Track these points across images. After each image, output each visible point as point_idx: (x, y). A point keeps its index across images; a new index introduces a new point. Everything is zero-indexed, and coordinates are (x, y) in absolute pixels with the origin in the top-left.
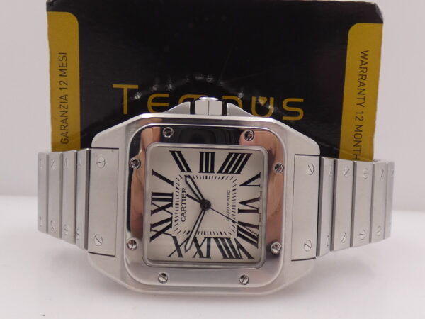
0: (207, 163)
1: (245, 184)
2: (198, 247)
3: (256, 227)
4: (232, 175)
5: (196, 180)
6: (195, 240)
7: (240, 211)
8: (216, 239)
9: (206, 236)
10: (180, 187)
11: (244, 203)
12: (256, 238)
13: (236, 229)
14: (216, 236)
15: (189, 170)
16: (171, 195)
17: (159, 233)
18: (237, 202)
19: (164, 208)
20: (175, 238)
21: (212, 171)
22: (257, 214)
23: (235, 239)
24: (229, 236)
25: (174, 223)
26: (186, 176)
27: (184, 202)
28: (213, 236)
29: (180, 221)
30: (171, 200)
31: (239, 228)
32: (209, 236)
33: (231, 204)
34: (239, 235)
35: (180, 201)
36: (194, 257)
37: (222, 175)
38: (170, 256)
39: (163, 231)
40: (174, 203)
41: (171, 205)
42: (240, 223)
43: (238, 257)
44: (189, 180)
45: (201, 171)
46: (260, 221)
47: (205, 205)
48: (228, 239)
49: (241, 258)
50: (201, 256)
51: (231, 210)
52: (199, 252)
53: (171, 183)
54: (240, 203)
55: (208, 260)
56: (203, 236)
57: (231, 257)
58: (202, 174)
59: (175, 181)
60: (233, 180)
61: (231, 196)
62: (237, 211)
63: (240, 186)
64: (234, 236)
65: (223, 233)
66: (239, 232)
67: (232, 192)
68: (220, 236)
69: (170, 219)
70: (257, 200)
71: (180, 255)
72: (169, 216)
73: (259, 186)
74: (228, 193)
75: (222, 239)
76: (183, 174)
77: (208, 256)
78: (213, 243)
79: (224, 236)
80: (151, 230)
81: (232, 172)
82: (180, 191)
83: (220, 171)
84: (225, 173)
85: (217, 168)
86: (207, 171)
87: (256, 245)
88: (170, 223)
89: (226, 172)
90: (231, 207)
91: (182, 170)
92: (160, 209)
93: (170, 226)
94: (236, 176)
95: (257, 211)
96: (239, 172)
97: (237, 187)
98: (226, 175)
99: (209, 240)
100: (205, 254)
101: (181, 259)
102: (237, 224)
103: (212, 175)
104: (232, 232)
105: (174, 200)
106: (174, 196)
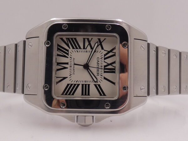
0: (86, 89)
1: (65, 78)
2: (90, 44)
3: (58, 55)
4: (72, 83)
5: (92, 80)
6: (92, 48)
7: (67, 63)
8: (80, 48)
9: (85, 50)
10: (100, 76)
11: (65, 68)
12: (58, 49)
13: (70, 54)
14: (80, 50)
15: (95, 85)
16: (105, 72)
17: (111, 51)
18: (69, 69)
19: (108, 65)
20: (102, 48)
21: (83, 85)
22: (58, 62)
23: (70, 48)
24: (73, 50)
25: (103, 57)
26: (97, 82)
28: (82, 50)
29: (100, 58)
30: (105, 69)
31: (68, 54)
32: (84, 50)
33: (72, 67)
34: (68, 51)
35: (100, 69)
36: (92, 39)
37: (78, 83)
38: (105, 39)
39: (109, 52)
41: (105, 66)
42: (68, 58)
43: (68, 39)
44: (95, 80)
45: (89, 85)
46: (56, 58)
47: (86, 67)
48: (73, 48)
49: (66, 38)
50: (88, 39)
51: (72, 64)
52: (89, 42)
53: (105, 78)
54: (67, 68)
55: (85, 37)
56: (87, 50)
57: (72, 39)
58: (88, 83)
59: (103, 79)
60: (71, 81)
61: (72, 72)
62: (69, 64)
63: (67, 77)
64: (71, 50)
65: (76, 52)
67: (72, 74)
68: (78, 50)
69: (105, 59)
70: (58, 70)
71: (99, 39)
72: (106, 61)
73: (57, 77)
74: (74, 73)
75: (77, 48)
76: (99, 83)
77: (84, 39)
78: (82, 47)
79: (76, 50)
80: (115, 53)
81: (72, 85)
82: (100, 74)
83: (78, 85)
85: (80, 87)
86: (86, 85)
87: (58, 45)
88: (105, 57)
89: (75, 85)
91: (99, 85)
92: (111, 64)
93: (105, 55)
94: (70, 83)
95: (58, 64)
96: (68, 85)
97: (69, 77)
98: (75, 83)
99: (84, 48)
100: (86, 40)
101: (99, 37)
102: (69, 57)
103: (83, 83)
104: (72, 52)
105: (103, 69)
106: (103, 71)
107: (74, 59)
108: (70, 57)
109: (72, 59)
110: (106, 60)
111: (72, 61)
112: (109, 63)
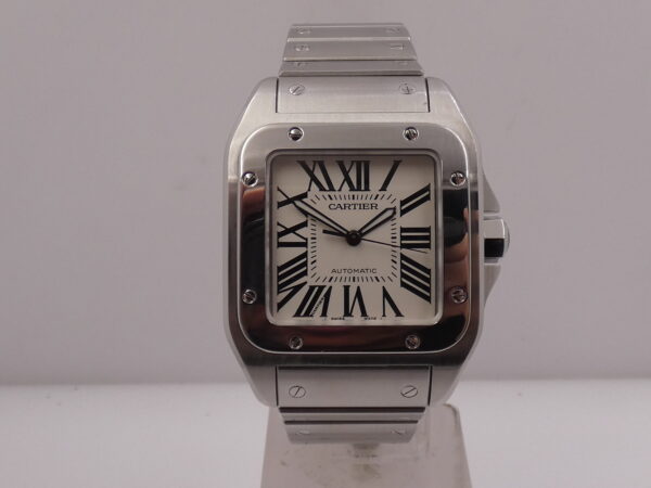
0: (414, 238)
1: (386, 295)
2: (293, 230)
3: (324, 314)
4: (399, 275)
5: (390, 223)
6: (304, 225)
7: (347, 288)
8: (305, 255)
9: (310, 241)
10: (378, 201)
11: (359, 294)
12: (307, 314)
13: (320, 283)
14: (310, 255)
15: (403, 212)
16: (367, 189)
17: (311, 173)
18: (360, 284)
19: (347, 179)
20: (303, 195)
21: (403, 246)
22: (343, 313)
23: (306, 283)
24: (310, 273)
25: (326, 194)
26: (394, 209)
27: (358, 207)
28: (310, 250)
29: (329, 202)
30: (359, 189)
31: (321, 288)
32: (310, 245)
33: (356, 275)
34: (312, 288)
35: (359, 201)
36: (279, 224)
37: (398, 260)
38: (279, 190)
40: (355, 193)
41: (352, 189)
42: (330, 288)
43: (280, 287)
44: (389, 213)
45: (403, 230)
46: (332, 318)
48: (305, 273)
49: (279, 293)
50: (280, 234)
51: (348, 275)
52: (287, 231)
53: (384, 188)
54: (359, 288)
55: (275, 244)
56: (309, 237)
57: (280, 278)
58: (398, 231)
59: (387, 193)
60: (392, 276)
61: (369, 275)
62: (347, 283)
63: (384, 288)
64: (310, 280)
65: (314, 265)
66: (317, 289)
67: (373, 276)
68: (310, 260)
69: (332, 189)
70: (364, 313)
71: (281, 204)
72: (336, 187)
73: (384, 315)
74: (373, 271)
75: (305, 264)
76: (397, 204)
77: (281, 245)
78: (300, 251)
79: (310, 266)
80: (315, 162)
81: (403, 275)
82: (373, 201)
83: (403, 257)
84: (402, 264)
85: (408, 253)
86: (403, 238)
87: (298, 314)
88: (327, 188)
89: (403, 266)
90: (352, 275)
91: (403, 203)
92: (346, 173)
93: (322, 189)
94: (397, 281)
95: (348, 313)
96: (403, 285)
97: (382, 283)
98: (398, 266)
99: (305, 245)
100: (283, 239)
101: (275, 205)
102: (328, 285)
103: (398, 245)
104: (316, 277)
105: (360, 193)
106: (365, 193)
107: (334, 271)
108: (330, 281)
109: (335, 275)
110: (337, 184)
111: (339, 276)
112: (342, 178)
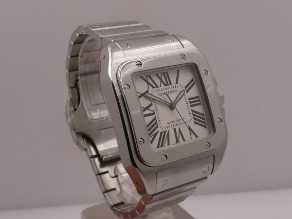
0: (193, 102)
1: (190, 129)
2: (147, 108)
3: (169, 144)
4: (193, 119)
5: (184, 97)
6: (151, 105)
7: (175, 130)
8: (155, 119)
9: (155, 112)
10: (176, 88)
11: (180, 131)
12: (162, 146)
13: (164, 130)
14: (157, 118)
15: (187, 91)
16: (171, 84)
17: (146, 81)
18: (180, 127)
19: (162, 81)
20: (147, 92)
21: (191, 106)
23: (158, 131)
24: (159, 126)
25: (155, 89)
26: (184, 90)
27: (170, 93)
28: (156, 116)
29: (158, 92)
30: (168, 85)
31: (165, 132)
32: (156, 114)
33: (177, 123)
34: (161, 133)
35: (169, 90)
37: (191, 112)
39: (149, 84)
40: (167, 87)
41: (165, 85)
42: (169, 131)
43: (150, 135)
44: (182, 93)
45: (190, 99)
46: (172, 145)
47: (172, 107)
48: (157, 127)
51: (174, 124)
52: (145, 109)
53: (177, 83)
54: (179, 129)
56: (154, 110)
57: (148, 130)
58: (188, 100)
59: (179, 84)
60: (190, 120)
61: (182, 121)
62: (174, 128)
63: (189, 126)
64: (160, 130)
65: (160, 122)
66: (163, 133)
67: (184, 121)
68: (158, 121)
69: (157, 87)
70: (184, 140)
71: (140, 97)
72: (159, 86)
73: (191, 138)
75: (156, 123)
76: (184, 88)
77: (145, 116)
78: (152, 117)
79: (158, 123)
82: (175, 89)
83: (193, 111)
85: (194, 108)
86: (190, 102)
87: (158, 147)
88: (155, 87)
89: (194, 115)
91: (186, 87)
92: (160, 79)
93: (153, 87)
94: (193, 122)
95: (178, 141)
96: (196, 123)
97: (187, 124)
98: (192, 115)
99: (153, 114)
100: (145, 113)
103: (189, 106)
105: (168, 86)
106: (171, 86)
107: (168, 123)
108: (168, 127)
109: (169, 125)
110: (158, 84)
111: (171, 125)
112: (159, 81)
